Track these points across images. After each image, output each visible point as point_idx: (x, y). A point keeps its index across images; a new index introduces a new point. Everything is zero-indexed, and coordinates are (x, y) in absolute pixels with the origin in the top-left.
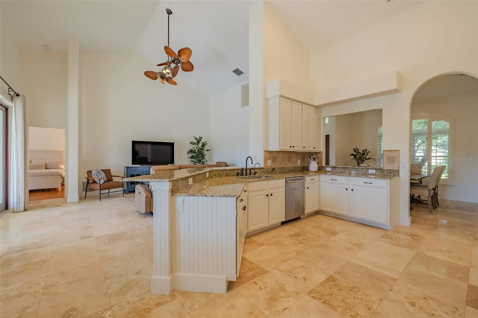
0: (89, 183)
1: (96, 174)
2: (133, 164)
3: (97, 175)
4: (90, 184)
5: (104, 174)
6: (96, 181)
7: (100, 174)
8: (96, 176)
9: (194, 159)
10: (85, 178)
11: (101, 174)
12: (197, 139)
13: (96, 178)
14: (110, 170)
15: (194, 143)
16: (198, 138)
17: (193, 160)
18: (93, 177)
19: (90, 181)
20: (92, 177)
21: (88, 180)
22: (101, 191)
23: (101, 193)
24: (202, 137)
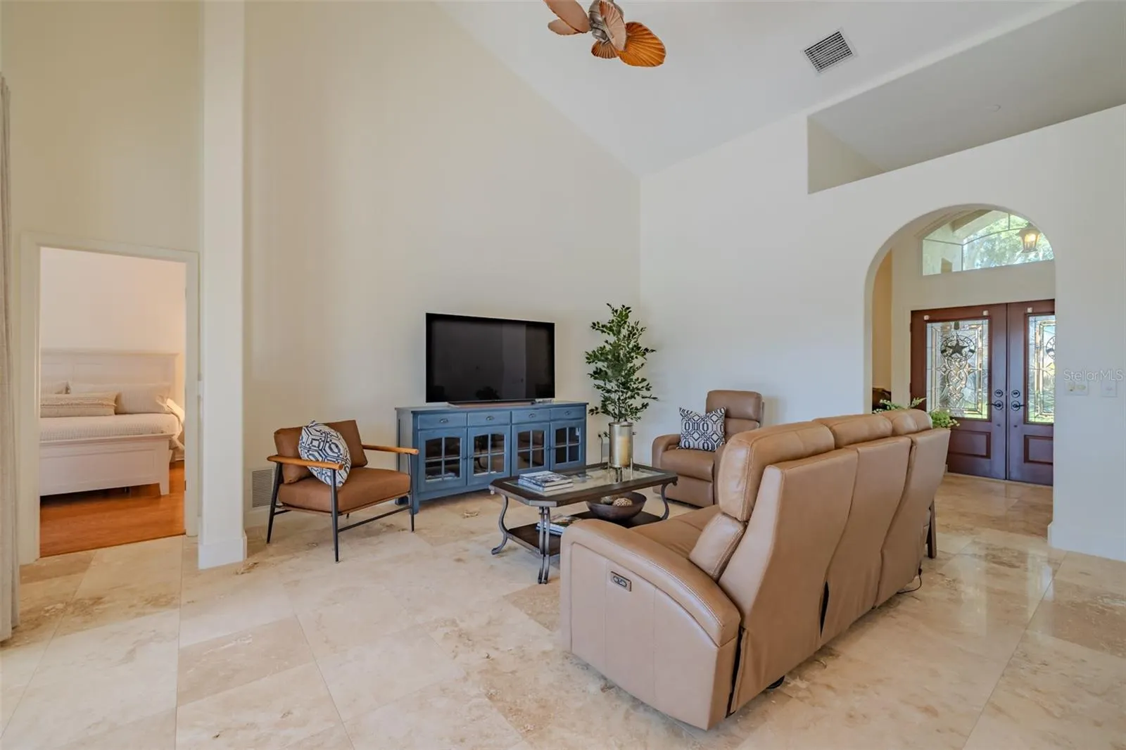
0: (286, 481)
1: (316, 443)
2: (430, 398)
3: (320, 450)
4: (290, 484)
5: (345, 446)
6: (315, 473)
7: (333, 446)
8: (316, 454)
9: (604, 380)
10: (269, 459)
11: (337, 446)
12: (616, 311)
13: (318, 460)
14: (354, 421)
15: (603, 326)
16: (619, 308)
17: (601, 383)
18: (304, 456)
19: (290, 475)
20: (299, 457)
21: (280, 467)
22: (339, 517)
23: (340, 527)
24: (628, 308)
